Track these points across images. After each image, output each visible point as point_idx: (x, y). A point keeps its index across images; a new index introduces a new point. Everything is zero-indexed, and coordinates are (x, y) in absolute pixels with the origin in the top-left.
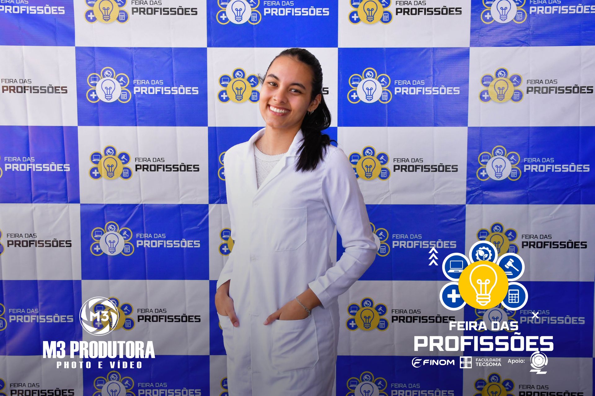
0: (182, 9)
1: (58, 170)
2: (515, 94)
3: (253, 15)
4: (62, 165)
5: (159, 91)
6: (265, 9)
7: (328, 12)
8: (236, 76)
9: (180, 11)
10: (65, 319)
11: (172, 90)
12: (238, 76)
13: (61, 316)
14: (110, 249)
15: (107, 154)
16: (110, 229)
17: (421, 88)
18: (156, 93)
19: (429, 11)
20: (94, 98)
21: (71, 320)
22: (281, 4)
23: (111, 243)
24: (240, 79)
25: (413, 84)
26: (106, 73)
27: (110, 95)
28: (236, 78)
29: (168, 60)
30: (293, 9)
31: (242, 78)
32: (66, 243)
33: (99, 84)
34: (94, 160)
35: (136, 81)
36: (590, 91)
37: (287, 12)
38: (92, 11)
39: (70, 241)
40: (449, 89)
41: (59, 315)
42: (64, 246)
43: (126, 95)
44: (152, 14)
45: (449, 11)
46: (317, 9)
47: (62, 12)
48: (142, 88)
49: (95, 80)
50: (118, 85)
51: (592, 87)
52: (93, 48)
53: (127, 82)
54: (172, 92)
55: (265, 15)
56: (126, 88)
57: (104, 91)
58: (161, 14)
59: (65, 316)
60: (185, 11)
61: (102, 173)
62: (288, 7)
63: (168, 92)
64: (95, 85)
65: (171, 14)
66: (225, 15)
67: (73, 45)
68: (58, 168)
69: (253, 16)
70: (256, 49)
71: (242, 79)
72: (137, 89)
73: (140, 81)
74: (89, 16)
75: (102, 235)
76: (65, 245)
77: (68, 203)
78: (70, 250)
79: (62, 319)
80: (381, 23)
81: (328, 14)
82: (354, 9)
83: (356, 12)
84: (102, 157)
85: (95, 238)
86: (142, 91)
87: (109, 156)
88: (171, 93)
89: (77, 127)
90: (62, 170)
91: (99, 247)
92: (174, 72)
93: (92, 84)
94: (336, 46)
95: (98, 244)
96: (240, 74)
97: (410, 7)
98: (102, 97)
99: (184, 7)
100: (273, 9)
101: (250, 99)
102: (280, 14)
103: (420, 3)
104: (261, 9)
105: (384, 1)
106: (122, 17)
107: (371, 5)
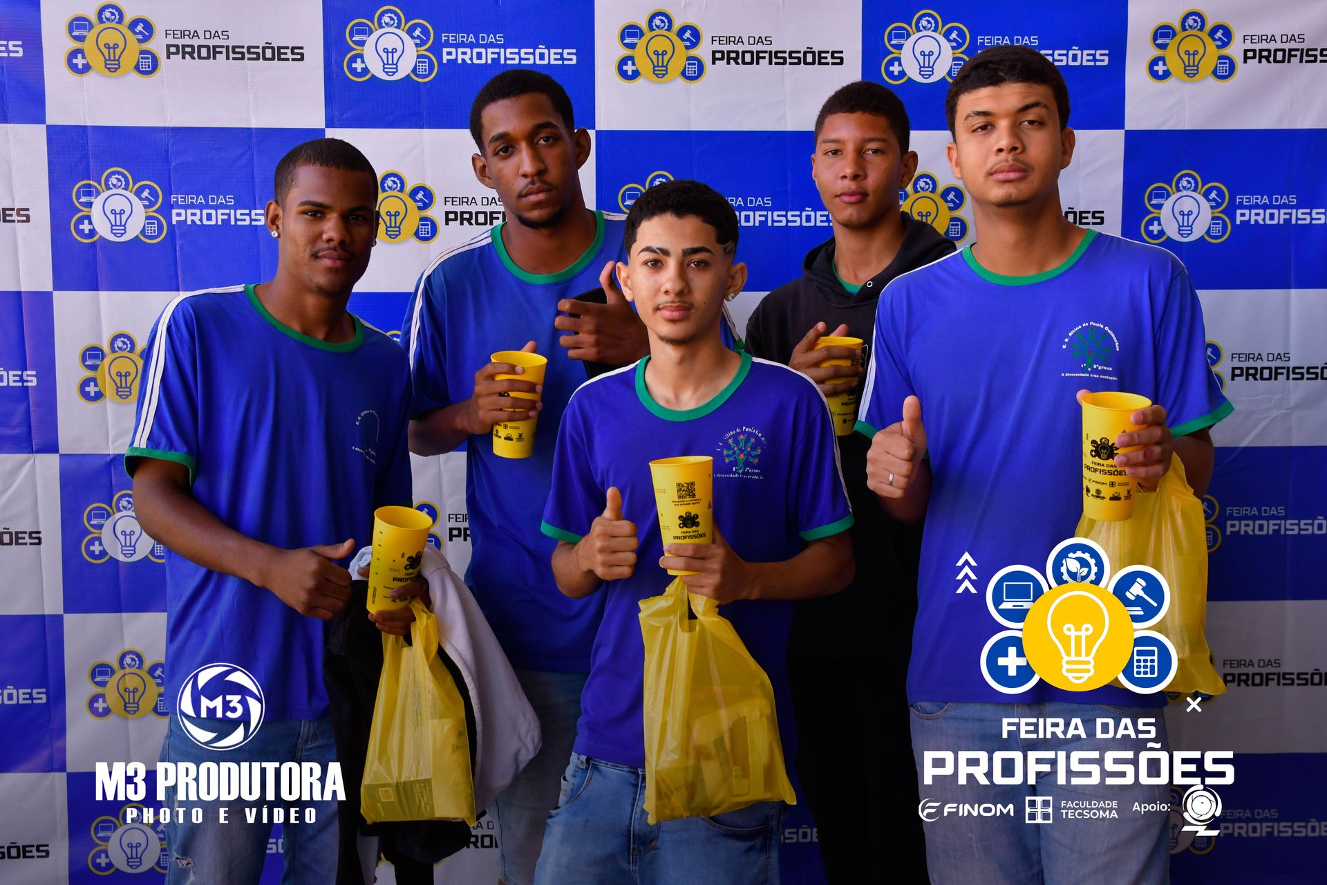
0: (273, 48)
1: (12, 384)
2: (952, 225)
3: (419, 62)
4: (19, 373)
5: (226, 217)
6: (445, 50)
7: (574, 57)
8: (387, 188)
9: (269, 53)
10: (27, 696)
11: (253, 217)
12: (390, 188)
13: (21, 691)
14: (124, 548)
15: (117, 349)
16: (123, 506)
17: (765, 213)
18: (220, 223)
19: (778, 58)
20: (87, 231)
21: (41, 699)
22: (477, 39)
23: (125, 535)
24: (395, 193)
25: (749, 205)
26: (113, 180)
27: (121, 225)
28: (387, 191)
29: (243, 155)
30: (502, 50)
31: (398, 191)
32: (31, 537)
33: (97, 202)
34: (89, 362)
35: (177, 198)
36: (1099, 221)
37: (490, 56)
38: (81, 51)
39: (39, 532)
40: (821, 216)
41: (17, 688)
42: (26, 544)
43: (156, 226)
44: (208, 58)
45: (819, 58)
46: (553, 51)
47: (17, 52)
48: (189, 211)
49: (89, 194)
50: (138, 205)
51: (1102, 212)
52: (83, 129)
53: (157, 199)
54: (252, 220)
55: (445, 61)
56: (154, 211)
57: (108, 218)
58: (228, 58)
59: (29, 691)
60: (279, 54)
61: (105, 390)
62: (492, 45)
63: (244, 220)
64: (89, 205)
65: (249, 59)
66: (363, 61)
67: (41, 120)
68: (12, 378)
69: (421, 64)
70: (425, 131)
71: (399, 194)
72: (179, 215)
73: (184, 198)
74: (75, 61)
75: (106, 520)
76: (28, 540)
77: (33, 453)
78: (39, 552)
79: (21, 696)
80: (681, 81)
81: (574, 62)
82: (627, 52)
83: (631, 58)
84: (106, 357)
85: (93, 526)
86: (190, 218)
87: (120, 354)
88: (251, 222)
89: (50, 294)
90: (20, 384)
91: (101, 544)
92: (257, 180)
93: (81, 203)
95: (99, 539)
96: (394, 182)
97: (740, 48)
98: (103, 229)
99: (275, 45)
100: (460, 50)
101: (417, 234)
102: (475, 61)
103: (760, 40)
104: (436, 49)
105: (687, 35)
106: (146, 64)
107: (660, 44)
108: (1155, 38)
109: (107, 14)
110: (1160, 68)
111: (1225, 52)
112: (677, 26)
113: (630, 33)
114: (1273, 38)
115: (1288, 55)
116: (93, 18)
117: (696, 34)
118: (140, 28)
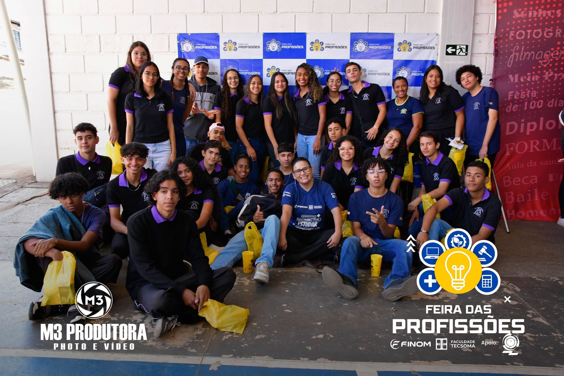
0: (255, 46)
2: (364, 75)
5: (247, 74)
6: (282, 46)
19: (336, 47)
22: (287, 44)
24: (274, 70)
26: (230, 68)
30: (291, 46)
38: (225, 47)
44: (245, 48)
45: (343, 47)
46: (299, 46)
47: (216, 48)
49: (226, 70)
52: (226, 60)
58: (248, 48)
65: (251, 48)
66: (269, 48)
67: (219, 58)
69: (278, 49)
70: (279, 59)
74: (225, 49)
80: (320, 51)
81: (303, 48)
83: (312, 47)
92: (252, 67)
94: (305, 58)
97: (330, 45)
100: (285, 46)
102: (287, 48)
103: (333, 44)
104: (281, 46)
105: (321, 43)
106: (235, 49)
107: (317, 45)
108: (399, 44)
109: (230, 41)
110: (399, 49)
111: (410, 47)
112: (320, 42)
113: (312, 43)
114: (418, 45)
115: (421, 48)
116: (227, 42)
117: (323, 43)
118: (234, 43)
